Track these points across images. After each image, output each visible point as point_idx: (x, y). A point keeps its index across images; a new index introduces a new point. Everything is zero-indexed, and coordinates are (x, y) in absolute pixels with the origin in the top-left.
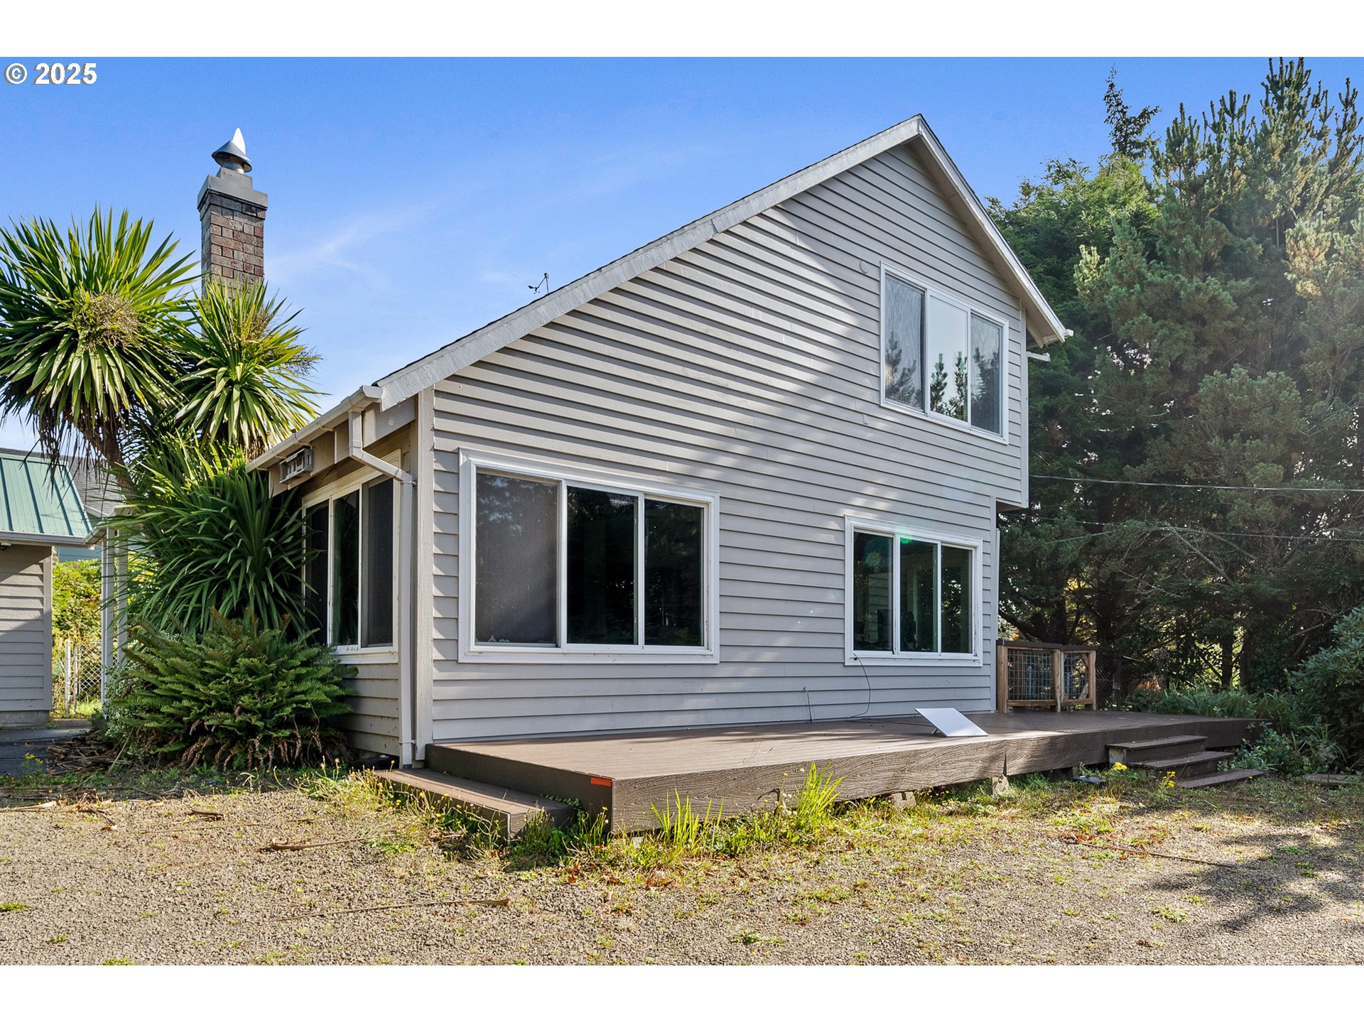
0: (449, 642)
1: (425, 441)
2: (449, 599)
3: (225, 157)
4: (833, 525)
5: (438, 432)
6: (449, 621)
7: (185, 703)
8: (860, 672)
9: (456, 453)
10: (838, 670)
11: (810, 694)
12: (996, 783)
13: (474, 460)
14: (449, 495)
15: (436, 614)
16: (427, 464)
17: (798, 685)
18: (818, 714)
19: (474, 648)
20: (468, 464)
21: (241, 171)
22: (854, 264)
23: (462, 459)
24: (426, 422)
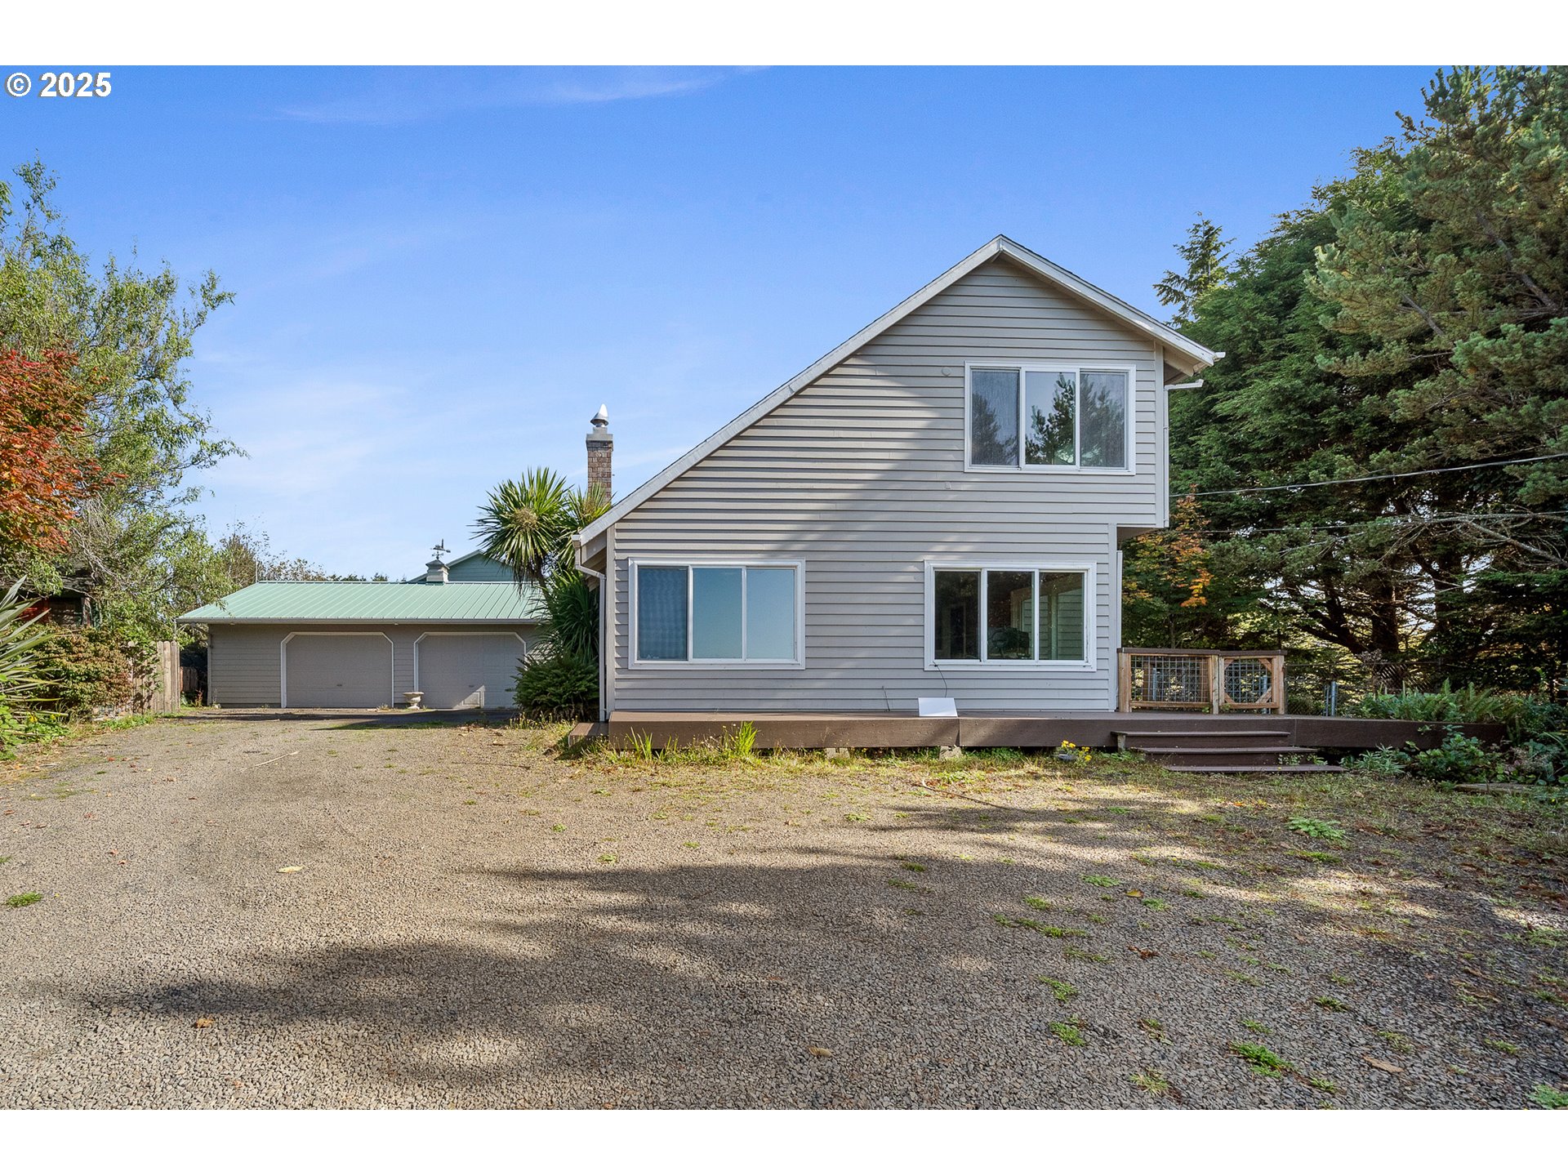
0: (623, 659)
1: (611, 556)
2: (623, 637)
3: (596, 421)
4: (912, 568)
5: (618, 551)
6: (623, 648)
7: (530, 690)
8: (939, 675)
9: (627, 560)
10: (918, 674)
11: (887, 691)
12: (944, 751)
13: (636, 562)
14: (623, 582)
15: (616, 644)
16: (612, 567)
17: (879, 684)
18: (894, 705)
19: (636, 662)
20: (633, 565)
21: (603, 426)
22: (937, 372)
23: (630, 563)
24: (612, 545)
